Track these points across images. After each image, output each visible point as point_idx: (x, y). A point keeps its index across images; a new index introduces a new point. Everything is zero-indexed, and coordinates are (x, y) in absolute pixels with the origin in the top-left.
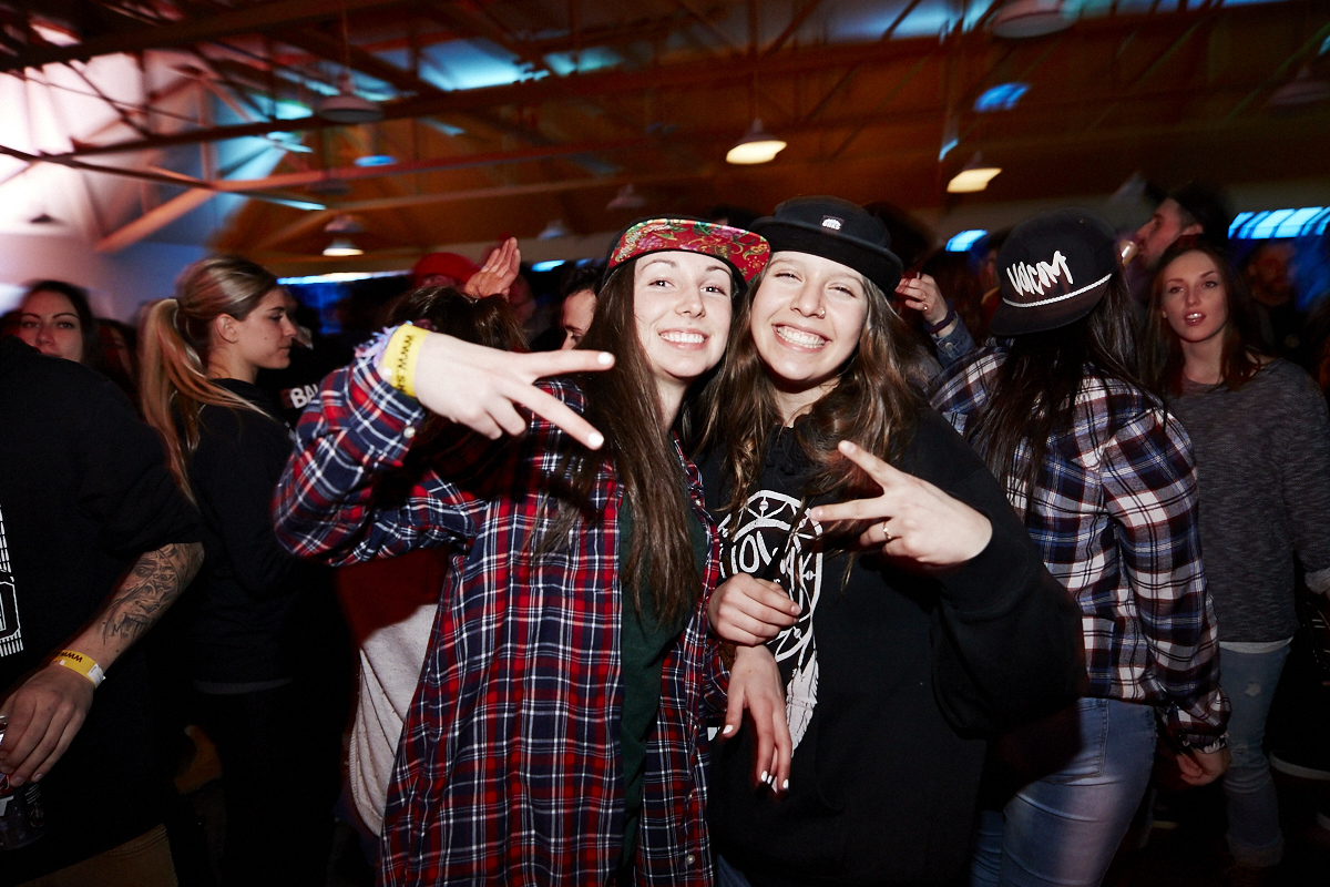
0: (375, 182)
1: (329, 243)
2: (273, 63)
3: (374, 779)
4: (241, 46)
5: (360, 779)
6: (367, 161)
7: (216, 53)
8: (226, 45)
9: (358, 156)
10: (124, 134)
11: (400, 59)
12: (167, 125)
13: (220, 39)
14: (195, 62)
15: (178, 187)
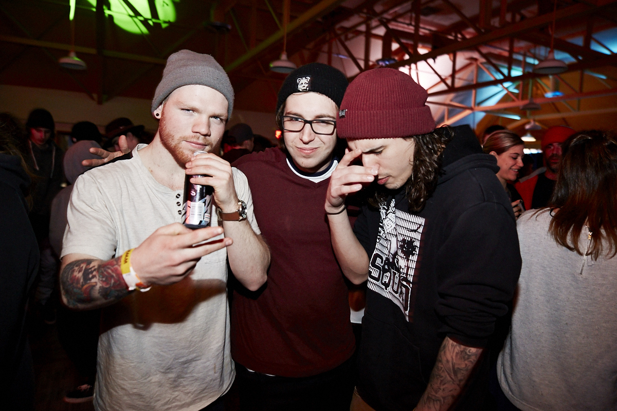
0: (553, 105)
1: (524, 134)
2: (511, 51)
3: (510, 376)
4: (498, 45)
5: (503, 375)
6: (549, 95)
7: (485, 50)
8: (491, 46)
9: (546, 92)
10: (442, 87)
11: (579, 41)
12: (458, 84)
13: (487, 43)
14: (476, 55)
15: (458, 109)
